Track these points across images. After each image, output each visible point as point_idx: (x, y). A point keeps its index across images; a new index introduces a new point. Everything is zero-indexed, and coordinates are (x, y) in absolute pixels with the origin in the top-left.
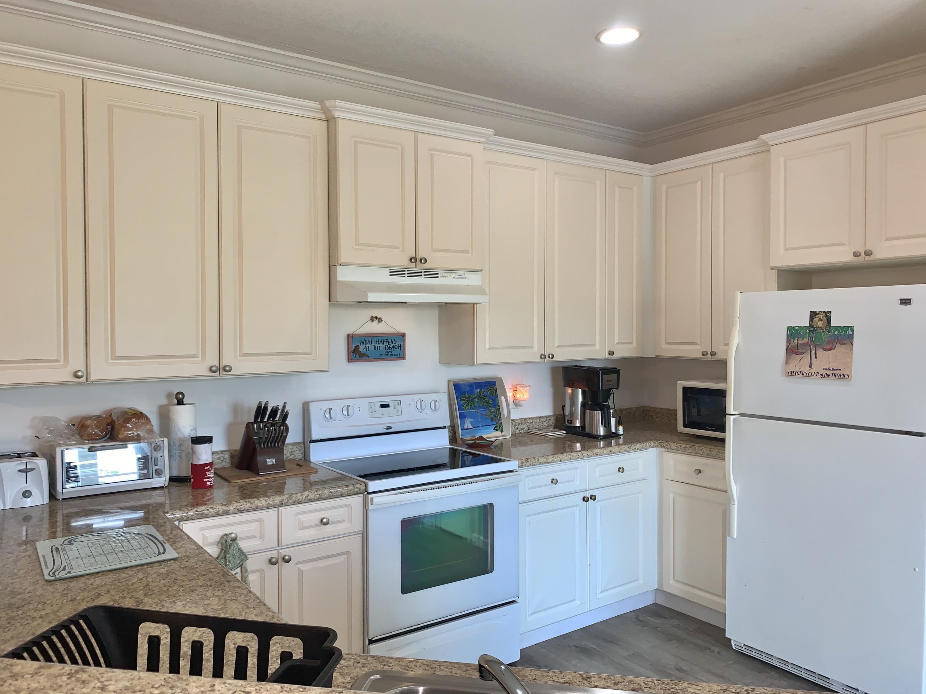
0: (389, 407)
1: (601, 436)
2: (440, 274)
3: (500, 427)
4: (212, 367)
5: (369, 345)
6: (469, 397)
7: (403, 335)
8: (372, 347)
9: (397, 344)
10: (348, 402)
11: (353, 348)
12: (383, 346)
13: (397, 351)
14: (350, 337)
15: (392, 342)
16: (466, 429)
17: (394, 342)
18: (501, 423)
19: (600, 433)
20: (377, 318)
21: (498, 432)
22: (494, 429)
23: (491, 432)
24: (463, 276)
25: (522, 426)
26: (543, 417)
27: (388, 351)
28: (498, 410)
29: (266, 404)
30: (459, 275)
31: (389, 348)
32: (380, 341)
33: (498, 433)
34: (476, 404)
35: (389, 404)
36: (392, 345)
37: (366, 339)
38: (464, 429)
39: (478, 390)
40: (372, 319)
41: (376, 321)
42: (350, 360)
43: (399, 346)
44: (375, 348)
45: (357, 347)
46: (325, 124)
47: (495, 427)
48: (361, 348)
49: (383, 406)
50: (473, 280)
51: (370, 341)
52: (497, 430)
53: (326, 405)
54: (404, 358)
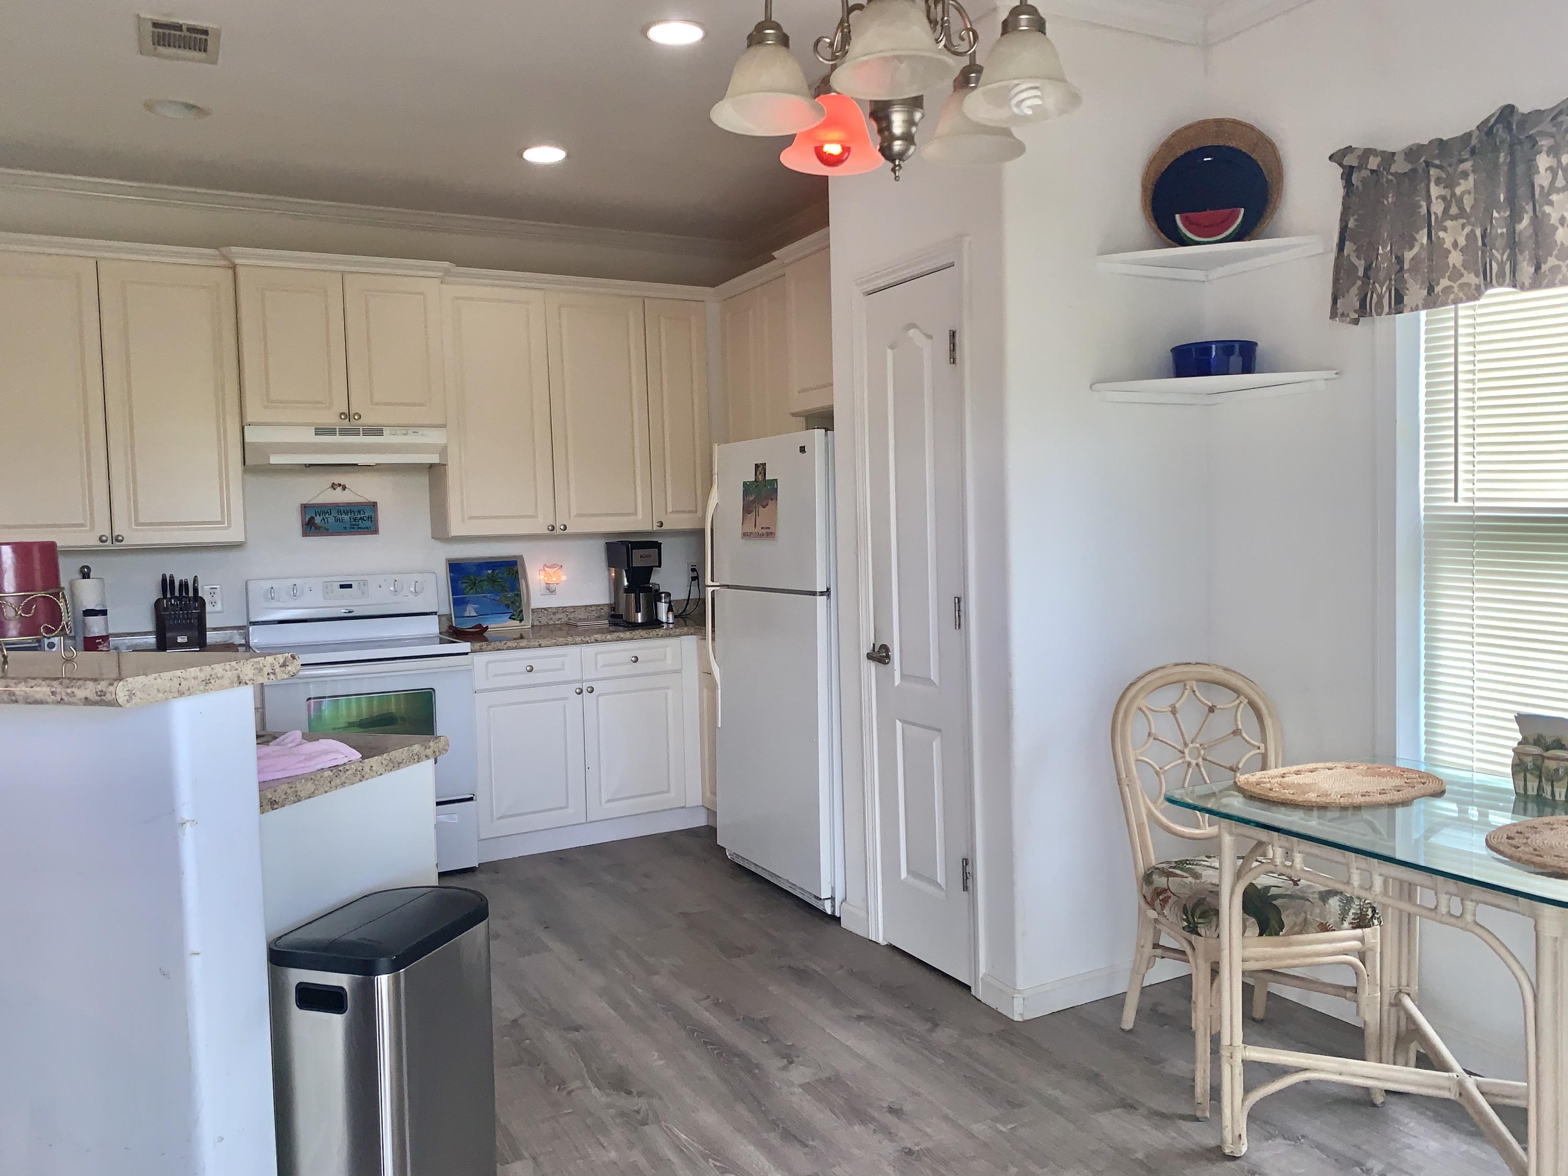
0: (351, 587)
1: (639, 623)
2: (386, 431)
3: (518, 616)
4: (102, 536)
5: (327, 516)
6: (475, 579)
7: (374, 505)
8: (331, 519)
9: (367, 515)
10: (293, 581)
11: (307, 519)
12: (346, 517)
13: (367, 523)
14: (305, 507)
15: (359, 512)
16: (467, 617)
17: (362, 512)
18: (521, 611)
19: (637, 620)
20: (340, 485)
21: (515, 621)
22: (510, 618)
23: (506, 621)
24: (420, 432)
25: (558, 616)
26: (591, 606)
27: (354, 523)
28: (519, 595)
29: (172, 577)
30: (414, 432)
31: (355, 520)
32: (342, 511)
33: (517, 623)
34: (485, 588)
35: (351, 585)
36: (359, 516)
37: (324, 509)
38: (463, 617)
39: (490, 572)
40: (334, 486)
41: (339, 489)
42: (305, 534)
43: (368, 518)
44: (337, 520)
45: (312, 518)
46: (230, 272)
47: (511, 615)
48: (318, 520)
49: (342, 587)
50: (436, 437)
51: (329, 511)
52: (514, 619)
53: (267, 585)
54: (375, 531)
